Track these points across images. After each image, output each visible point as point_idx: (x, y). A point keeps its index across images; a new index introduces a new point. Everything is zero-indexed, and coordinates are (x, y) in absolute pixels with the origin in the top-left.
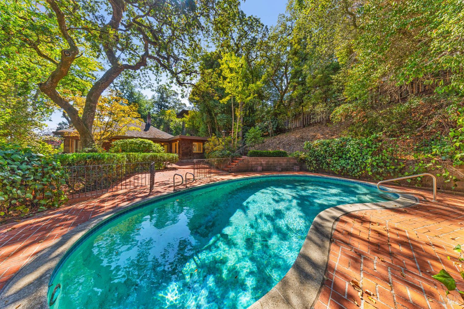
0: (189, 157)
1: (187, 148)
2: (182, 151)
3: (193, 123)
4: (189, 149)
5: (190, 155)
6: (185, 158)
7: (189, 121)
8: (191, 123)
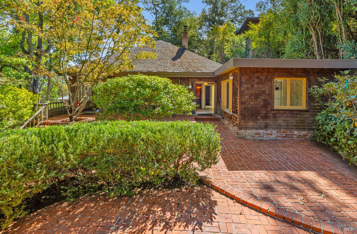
0: (262, 122)
1: (257, 96)
2: (242, 103)
3: (268, 37)
4: (262, 98)
5: (266, 117)
6: (251, 124)
7: (260, 35)
8: (263, 39)
